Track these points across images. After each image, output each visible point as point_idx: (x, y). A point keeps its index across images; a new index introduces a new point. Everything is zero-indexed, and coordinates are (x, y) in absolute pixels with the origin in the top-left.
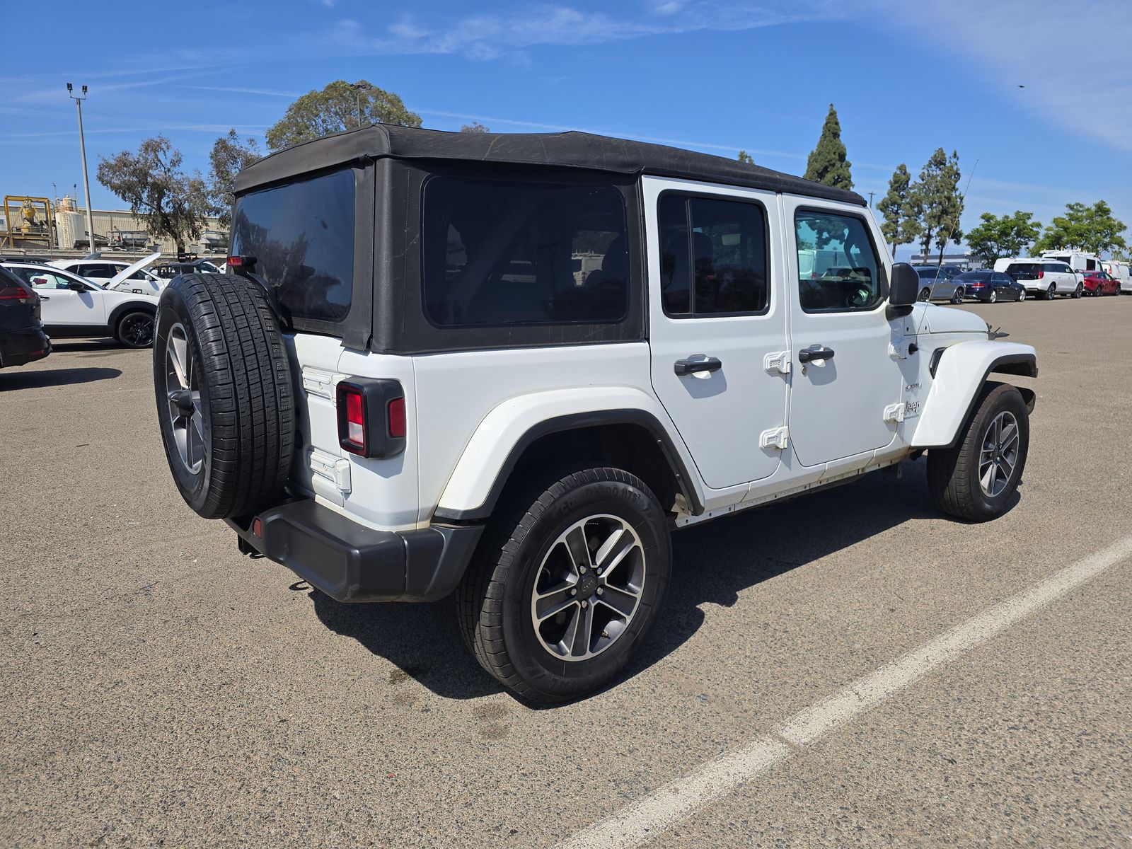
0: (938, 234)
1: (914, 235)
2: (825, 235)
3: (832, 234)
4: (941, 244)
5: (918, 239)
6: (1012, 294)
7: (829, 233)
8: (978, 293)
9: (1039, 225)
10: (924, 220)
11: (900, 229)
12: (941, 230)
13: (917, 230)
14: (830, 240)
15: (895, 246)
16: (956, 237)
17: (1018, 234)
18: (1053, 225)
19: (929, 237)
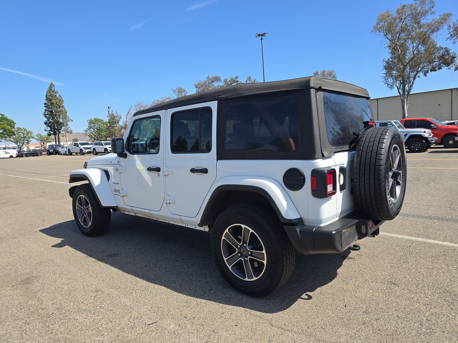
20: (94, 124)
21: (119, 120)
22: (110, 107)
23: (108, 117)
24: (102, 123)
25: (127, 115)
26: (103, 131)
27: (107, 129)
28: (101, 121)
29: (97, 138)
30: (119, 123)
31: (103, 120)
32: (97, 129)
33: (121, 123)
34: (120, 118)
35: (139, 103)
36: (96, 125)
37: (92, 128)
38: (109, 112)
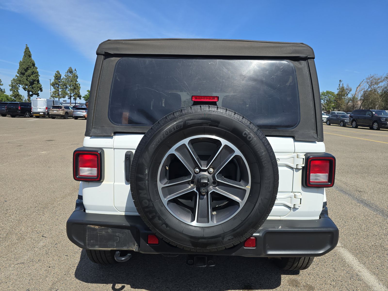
0: (74, 96)
1: (65, 95)
2: (31, 93)
3: (34, 92)
4: (75, 99)
10: (68, 91)
11: (60, 93)
13: (67, 94)
14: (33, 95)
15: (59, 98)
16: (80, 97)
19: (71, 96)
20: (325, 96)
21: (349, 93)
22: (341, 81)
23: (338, 90)
24: (333, 95)
25: (357, 88)
26: (332, 103)
27: (335, 101)
28: (332, 93)
29: (326, 108)
30: (348, 96)
31: (334, 93)
32: (327, 101)
33: (350, 96)
34: (351, 90)
35: (372, 76)
36: (326, 97)
37: (323, 100)
38: (339, 85)
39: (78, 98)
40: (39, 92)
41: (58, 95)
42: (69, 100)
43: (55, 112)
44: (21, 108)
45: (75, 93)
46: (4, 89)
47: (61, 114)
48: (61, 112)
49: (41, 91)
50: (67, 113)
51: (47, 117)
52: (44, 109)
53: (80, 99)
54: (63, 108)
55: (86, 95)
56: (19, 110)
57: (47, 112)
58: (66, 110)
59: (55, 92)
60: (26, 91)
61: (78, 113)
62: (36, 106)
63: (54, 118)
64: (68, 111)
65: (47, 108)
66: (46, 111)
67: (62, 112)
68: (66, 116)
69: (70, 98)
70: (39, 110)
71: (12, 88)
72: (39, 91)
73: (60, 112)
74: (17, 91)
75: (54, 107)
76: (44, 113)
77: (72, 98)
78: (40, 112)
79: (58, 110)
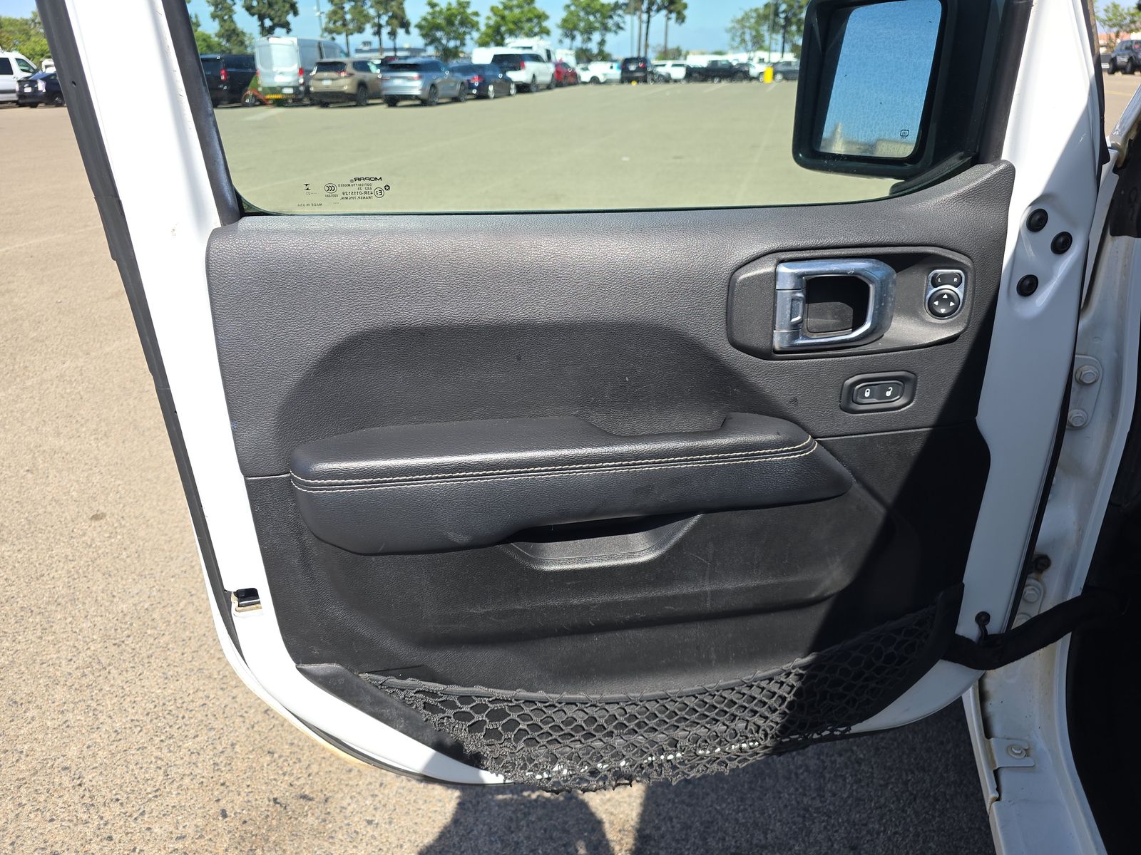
0: (388, 23)
1: (364, 24)
2: (268, 23)
3: (276, 20)
4: (393, 34)
5: (369, 29)
6: (504, 88)
7: (272, 19)
8: (477, 88)
9: (476, 14)
10: (372, 7)
11: (348, 17)
12: (390, 18)
13: (367, 18)
14: (274, 29)
15: (347, 36)
16: (405, 25)
17: (462, 23)
18: (490, 14)
19: (380, 26)
39: (401, 32)
40: (290, 18)
41: (344, 25)
42: (377, 38)
43: (327, 82)
44: (227, 74)
45: (390, 14)
46: (196, 17)
47: (347, 92)
48: (344, 83)
49: (296, 13)
50: (362, 85)
51: (306, 101)
52: (294, 75)
53: (408, 32)
54: (349, 69)
55: (425, 19)
56: (222, 82)
57: (303, 84)
58: (360, 75)
59: (334, 13)
60: (253, 15)
61: (397, 82)
62: (270, 66)
63: (325, 105)
64: (367, 80)
65: (301, 71)
66: (301, 81)
67: (348, 81)
68: (363, 95)
69: (378, 33)
70: (279, 80)
71: (215, 11)
72: (287, 13)
73: (342, 82)
74: (230, 17)
75: (323, 67)
76: (296, 88)
77: (385, 31)
78: (282, 88)
79: (333, 74)
